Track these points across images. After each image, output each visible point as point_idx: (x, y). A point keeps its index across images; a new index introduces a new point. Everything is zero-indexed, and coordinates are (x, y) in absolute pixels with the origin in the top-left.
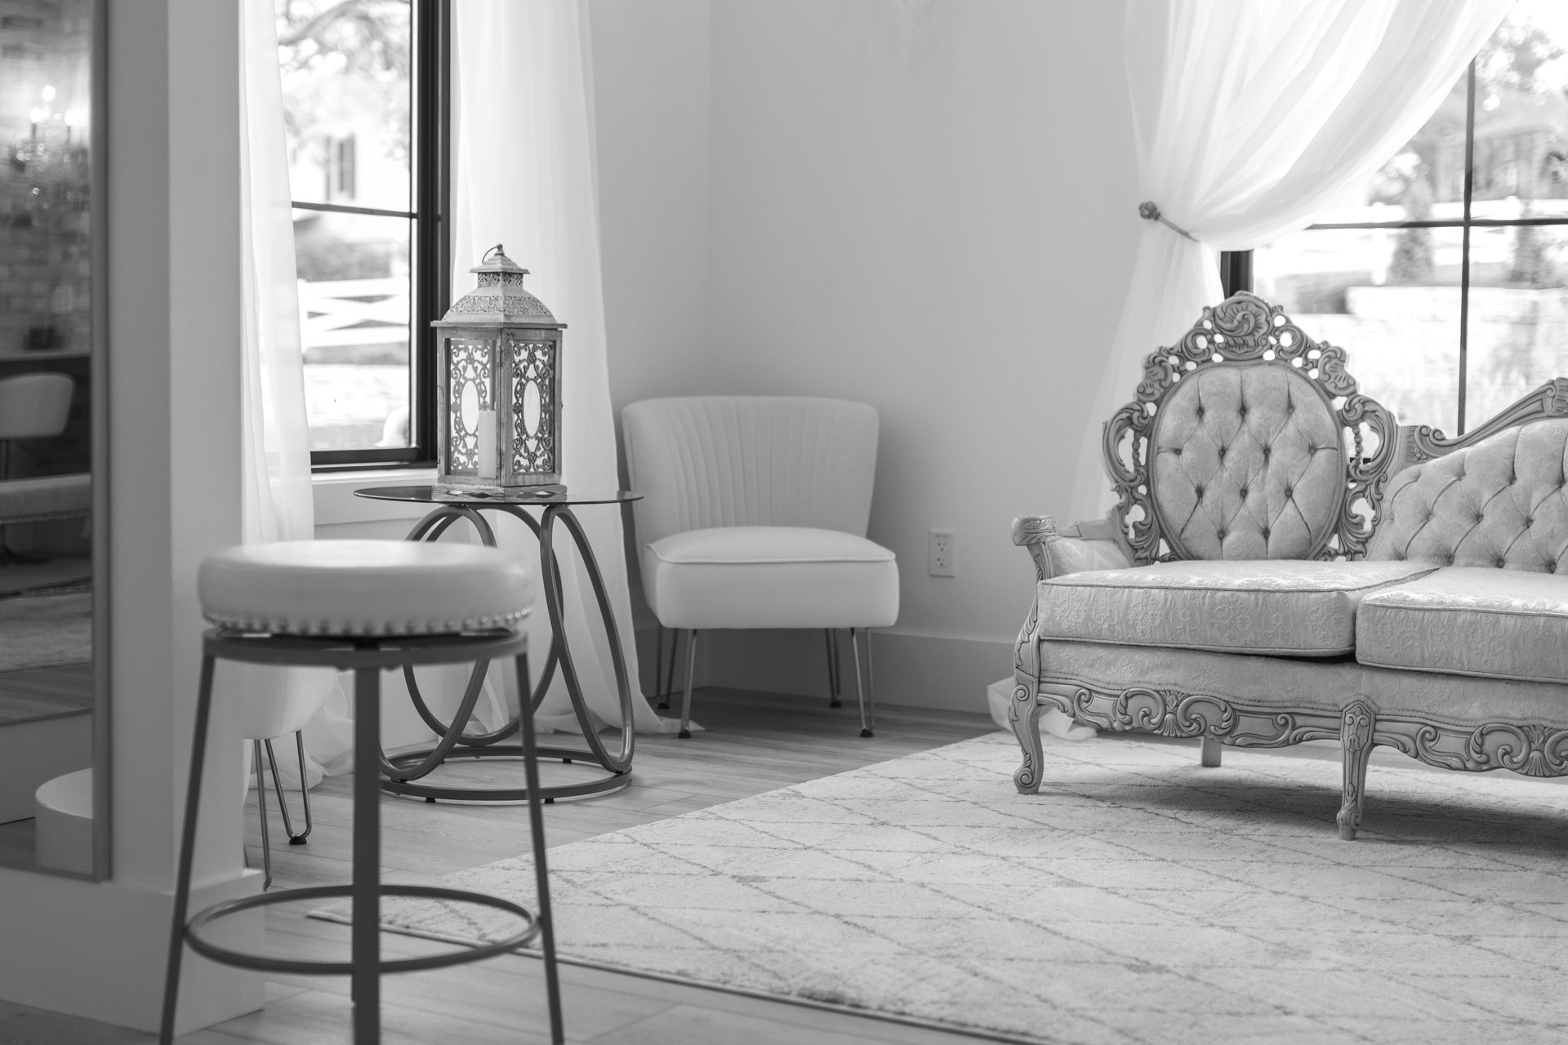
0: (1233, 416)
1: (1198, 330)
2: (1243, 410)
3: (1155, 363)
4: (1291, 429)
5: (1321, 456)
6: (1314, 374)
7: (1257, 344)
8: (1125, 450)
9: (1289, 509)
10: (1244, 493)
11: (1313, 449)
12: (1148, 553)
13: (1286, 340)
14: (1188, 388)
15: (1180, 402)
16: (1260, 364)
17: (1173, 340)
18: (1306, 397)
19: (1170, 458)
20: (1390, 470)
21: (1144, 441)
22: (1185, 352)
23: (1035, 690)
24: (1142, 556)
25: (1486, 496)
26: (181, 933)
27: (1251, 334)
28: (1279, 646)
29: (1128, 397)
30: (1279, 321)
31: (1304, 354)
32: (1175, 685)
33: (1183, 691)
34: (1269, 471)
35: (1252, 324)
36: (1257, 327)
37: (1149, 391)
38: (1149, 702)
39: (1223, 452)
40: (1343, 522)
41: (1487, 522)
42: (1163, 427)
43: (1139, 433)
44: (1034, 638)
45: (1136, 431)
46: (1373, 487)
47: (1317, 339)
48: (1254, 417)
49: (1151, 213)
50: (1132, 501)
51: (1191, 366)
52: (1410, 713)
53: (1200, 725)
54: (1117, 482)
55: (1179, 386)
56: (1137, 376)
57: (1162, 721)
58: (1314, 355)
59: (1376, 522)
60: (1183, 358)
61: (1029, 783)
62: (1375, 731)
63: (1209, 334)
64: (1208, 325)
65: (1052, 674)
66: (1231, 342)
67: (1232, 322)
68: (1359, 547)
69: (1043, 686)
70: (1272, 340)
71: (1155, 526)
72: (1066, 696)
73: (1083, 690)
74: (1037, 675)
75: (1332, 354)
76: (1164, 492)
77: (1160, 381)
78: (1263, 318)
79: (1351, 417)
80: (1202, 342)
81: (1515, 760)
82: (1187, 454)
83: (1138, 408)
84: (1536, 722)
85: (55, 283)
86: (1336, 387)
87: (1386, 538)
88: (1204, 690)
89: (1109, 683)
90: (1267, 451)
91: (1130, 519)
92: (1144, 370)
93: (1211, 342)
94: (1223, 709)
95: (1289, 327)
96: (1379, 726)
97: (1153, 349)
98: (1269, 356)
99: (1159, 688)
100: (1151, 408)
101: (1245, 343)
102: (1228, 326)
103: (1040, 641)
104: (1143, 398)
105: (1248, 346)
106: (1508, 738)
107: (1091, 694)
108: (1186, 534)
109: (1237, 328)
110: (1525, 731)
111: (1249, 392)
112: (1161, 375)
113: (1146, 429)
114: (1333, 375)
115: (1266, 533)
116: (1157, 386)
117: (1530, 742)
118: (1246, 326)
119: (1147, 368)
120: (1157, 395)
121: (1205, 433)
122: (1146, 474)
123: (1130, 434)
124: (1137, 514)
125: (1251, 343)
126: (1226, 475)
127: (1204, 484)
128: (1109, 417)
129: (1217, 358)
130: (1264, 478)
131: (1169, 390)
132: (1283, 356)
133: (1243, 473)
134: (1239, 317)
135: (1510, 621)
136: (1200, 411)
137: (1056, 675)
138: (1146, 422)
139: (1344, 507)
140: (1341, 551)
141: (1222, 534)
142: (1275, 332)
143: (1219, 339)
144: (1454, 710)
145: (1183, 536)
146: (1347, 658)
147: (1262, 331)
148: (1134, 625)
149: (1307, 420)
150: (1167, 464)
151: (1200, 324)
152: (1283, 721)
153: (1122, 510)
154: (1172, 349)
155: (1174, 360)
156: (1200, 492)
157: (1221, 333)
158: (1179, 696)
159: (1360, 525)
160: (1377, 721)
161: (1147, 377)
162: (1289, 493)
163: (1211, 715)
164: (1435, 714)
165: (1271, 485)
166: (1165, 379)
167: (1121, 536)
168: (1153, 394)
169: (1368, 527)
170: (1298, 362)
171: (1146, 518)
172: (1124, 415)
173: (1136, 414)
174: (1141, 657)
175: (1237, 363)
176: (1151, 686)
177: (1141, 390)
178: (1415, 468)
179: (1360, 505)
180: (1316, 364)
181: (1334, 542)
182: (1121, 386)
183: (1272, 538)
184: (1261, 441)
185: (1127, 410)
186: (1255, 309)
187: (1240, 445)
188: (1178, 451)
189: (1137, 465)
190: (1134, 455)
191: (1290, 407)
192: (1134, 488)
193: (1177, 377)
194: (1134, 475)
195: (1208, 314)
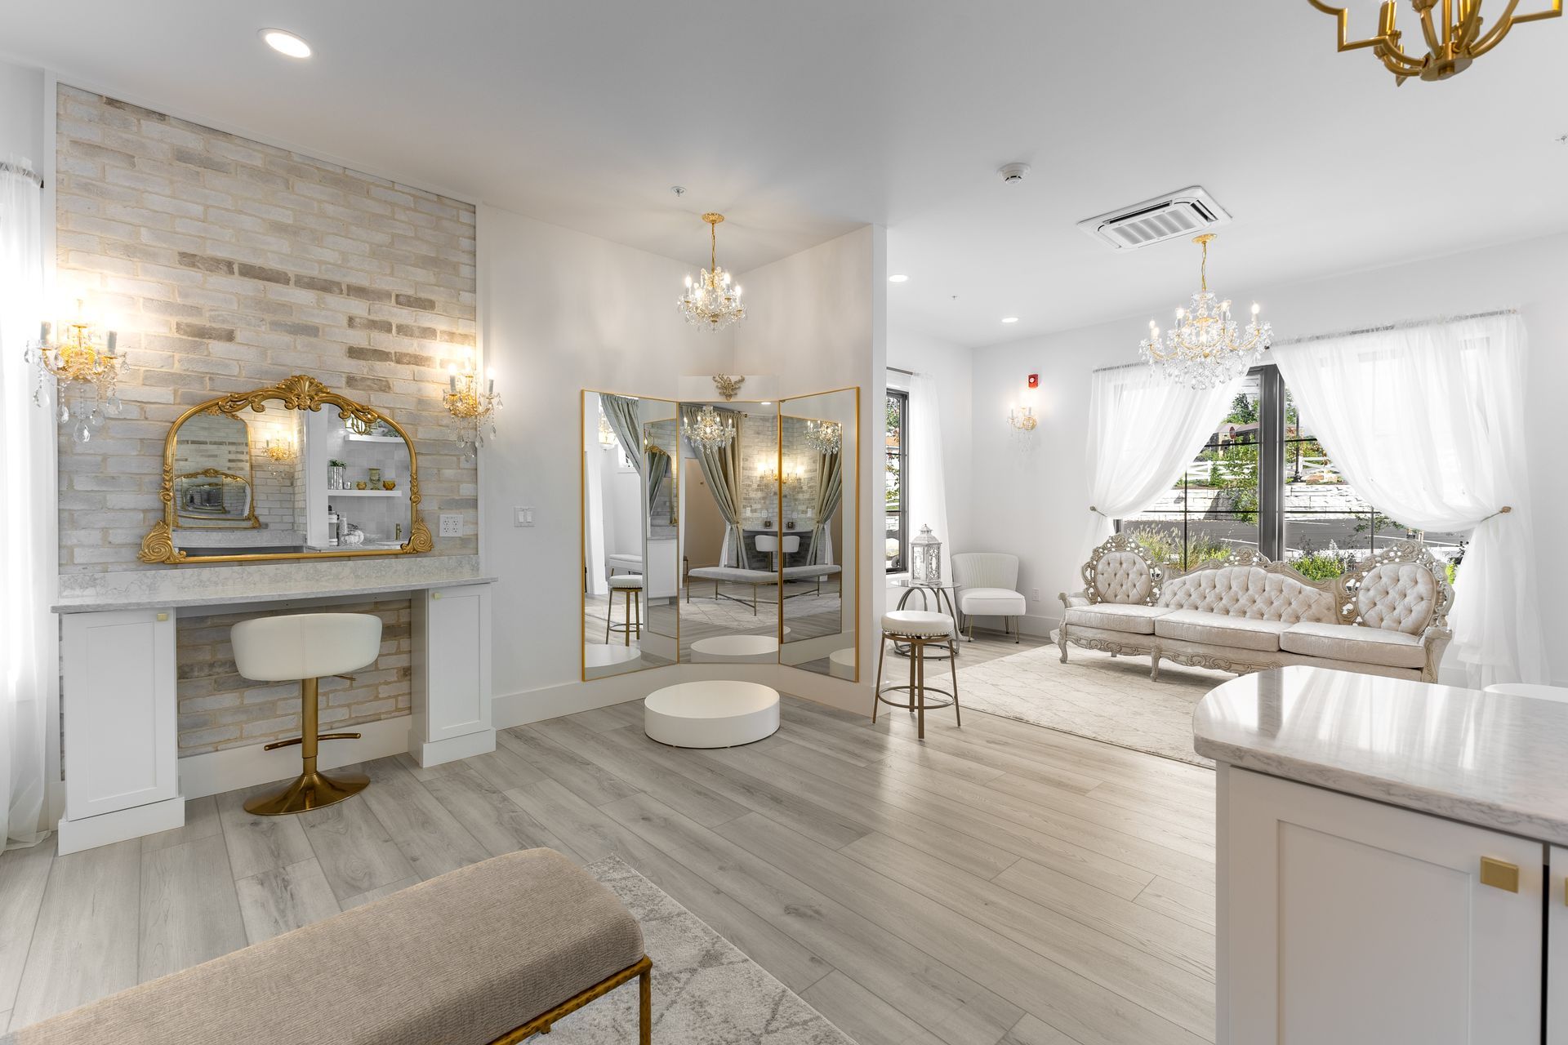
0: (1118, 565)
1: (1108, 542)
2: (1121, 564)
3: (1096, 551)
4: (1135, 569)
5: (1144, 576)
6: (1141, 554)
7: (1125, 546)
8: (1088, 574)
9: (1135, 590)
10: (1122, 585)
11: (1141, 575)
12: (1095, 600)
13: (1133, 545)
14: (1105, 558)
15: (1103, 561)
16: (1126, 551)
17: (1101, 545)
18: (1139, 560)
20: (1164, 581)
21: (1093, 571)
22: (1104, 548)
23: (1064, 636)
24: (1093, 602)
25: (1192, 590)
26: (878, 696)
27: (1123, 543)
28: (1133, 630)
29: (1089, 560)
30: (1131, 540)
31: (1138, 549)
32: (1103, 637)
34: (1129, 580)
35: (1123, 541)
36: (1125, 541)
38: (1096, 640)
39: (1115, 575)
40: (1151, 594)
41: (1193, 597)
42: (1098, 568)
43: (1092, 569)
44: (1064, 623)
46: (1159, 586)
48: (1124, 565)
49: (1093, 509)
50: (1090, 587)
51: (1106, 552)
52: (1171, 650)
53: (1110, 648)
54: (1086, 582)
55: (1102, 557)
56: (1091, 554)
57: (1100, 646)
58: (1141, 549)
59: (1160, 594)
60: (1104, 550)
61: (1064, 660)
62: (1161, 654)
63: (1111, 543)
64: (1110, 541)
66: (1117, 545)
68: (1155, 601)
69: (1067, 635)
70: (1129, 545)
71: (1097, 594)
72: (1074, 638)
73: (1078, 637)
74: (1065, 632)
76: (1099, 585)
77: (1097, 556)
78: (1126, 539)
79: (1152, 566)
80: (1109, 545)
82: (1105, 575)
84: (1208, 655)
85: (792, 512)
87: (1162, 601)
88: (1112, 639)
89: (1086, 635)
90: (1128, 575)
91: (1090, 592)
93: (1112, 545)
94: (1117, 644)
95: (1134, 542)
96: (1162, 652)
97: (1095, 547)
98: (1128, 549)
99: (1099, 637)
100: (1095, 563)
102: (1116, 541)
103: (1066, 624)
104: (1093, 560)
105: (1122, 547)
106: (1199, 658)
107: (1080, 638)
109: (1119, 542)
110: (1205, 657)
111: (1122, 559)
112: (1098, 554)
113: (1094, 568)
114: (1147, 555)
115: (1128, 596)
117: (1206, 660)
118: (1121, 541)
119: (1093, 552)
120: (1097, 559)
121: (1110, 570)
122: (1094, 580)
123: (1089, 569)
124: (1092, 590)
126: (1116, 581)
127: (1110, 583)
128: (1083, 565)
129: (1113, 549)
130: (1128, 582)
131: (1100, 558)
132: (1132, 550)
133: (1122, 580)
134: (1119, 539)
135: (1199, 627)
136: (1109, 564)
137: (1070, 632)
138: (1093, 566)
139: (1151, 590)
140: (1150, 601)
141: (1116, 596)
142: (1130, 543)
143: (1114, 544)
144: (1184, 650)
145: (1105, 597)
146: (1153, 634)
147: (1126, 543)
148: (1093, 622)
149: (1139, 567)
150: (1100, 577)
152: (1135, 649)
153: (1088, 589)
154: (1101, 547)
155: (1101, 550)
156: (1109, 585)
157: (1114, 542)
158: (1105, 640)
159: (1155, 595)
161: (1094, 554)
162: (1135, 586)
163: (1114, 646)
164: (1178, 650)
165: (1130, 584)
167: (1087, 597)
168: (1095, 559)
169: (1158, 596)
170: (1136, 551)
171: (1094, 592)
172: (1088, 565)
173: (1091, 564)
174: (1094, 630)
175: (1118, 551)
176: (1097, 637)
177: (1092, 558)
178: (1171, 581)
179: (1156, 590)
180: (1141, 552)
181: (1148, 599)
182: (1087, 557)
183: (1130, 597)
184: (1126, 572)
185: (1088, 563)
186: (1123, 537)
187: (1121, 573)
188: (1103, 574)
189: (1091, 577)
190: (1090, 575)
191: (1134, 563)
192: (1091, 584)
193: (1102, 554)
194: (1091, 580)
195: (1111, 538)
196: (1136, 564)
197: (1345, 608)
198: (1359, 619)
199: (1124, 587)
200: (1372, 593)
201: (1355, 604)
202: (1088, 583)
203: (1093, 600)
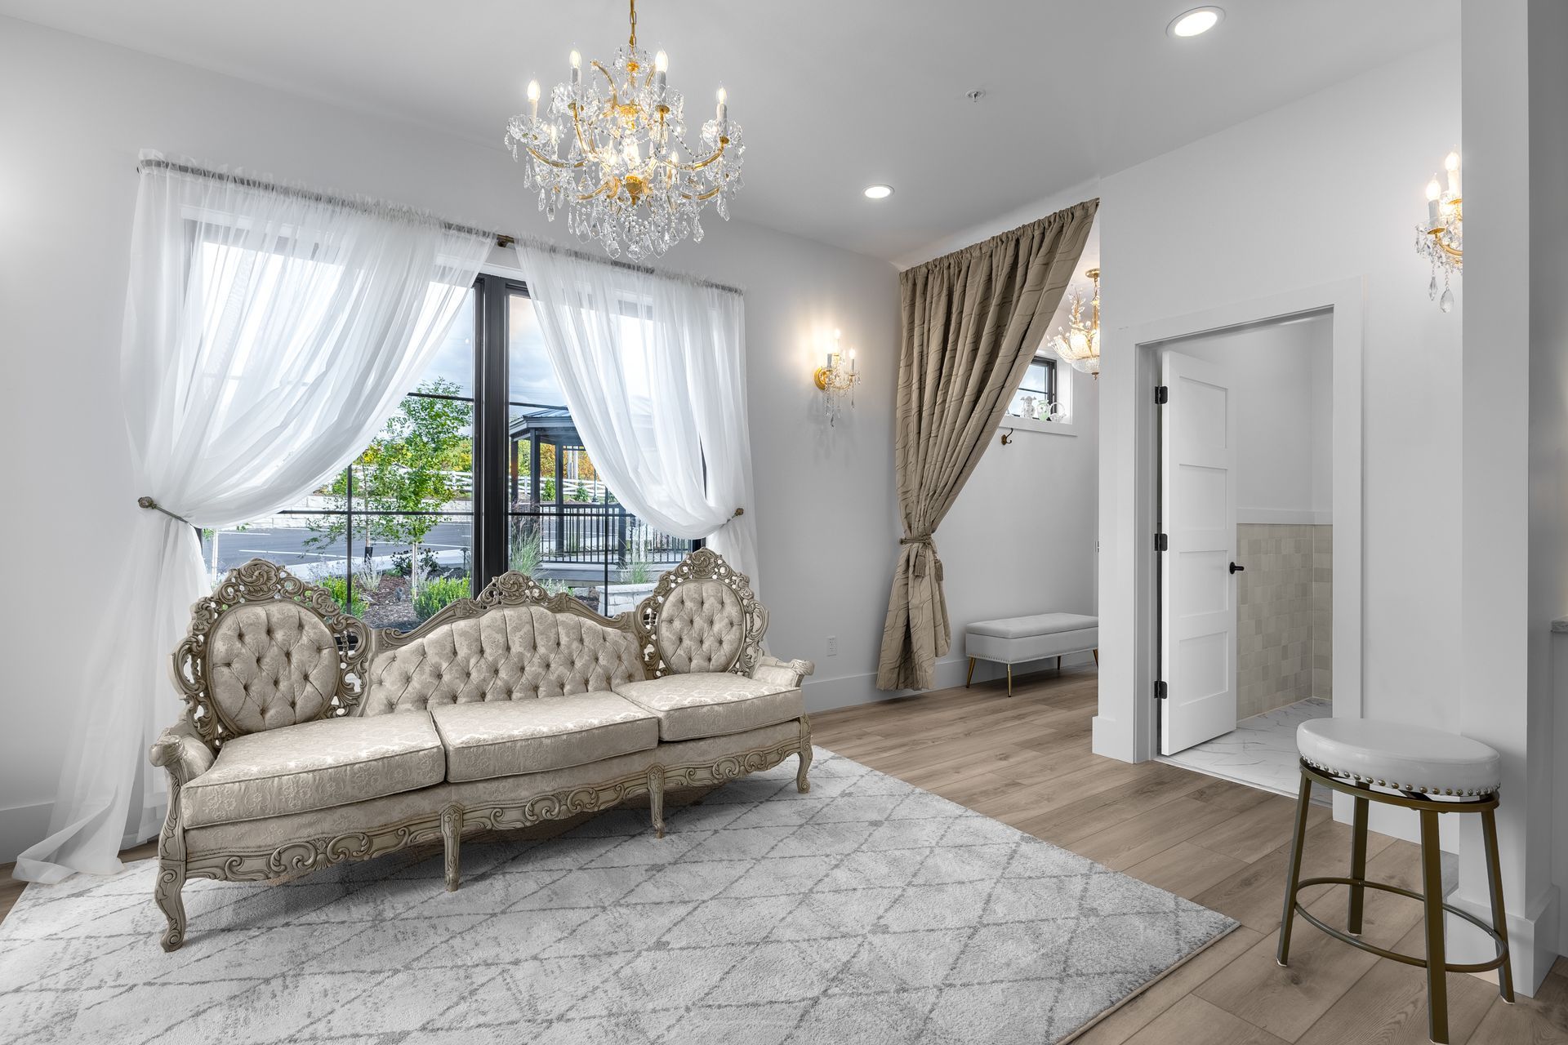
0: (264, 636)
1: (228, 584)
2: (269, 632)
3: (201, 609)
4: (305, 639)
5: (325, 652)
6: (309, 605)
7: (269, 590)
8: (187, 671)
9: (309, 688)
10: (276, 683)
11: (319, 650)
12: (212, 736)
13: (289, 586)
14: (226, 623)
15: (222, 632)
16: (273, 602)
17: (211, 593)
18: (309, 618)
19: (225, 670)
20: (370, 656)
21: (199, 661)
22: (221, 599)
23: (183, 870)
25: (441, 664)
27: (265, 584)
28: (400, 788)
29: (187, 635)
30: (283, 575)
31: (302, 593)
32: (322, 833)
33: (330, 836)
34: (292, 666)
35: (265, 578)
36: (269, 579)
37: (201, 627)
38: (301, 851)
39: (260, 660)
40: (342, 689)
41: (446, 678)
42: (215, 650)
43: (196, 657)
44: (178, 831)
45: (193, 656)
46: (359, 666)
47: (308, 583)
48: (279, 635)
49: (148, 504)
50: (197, 702)
51: (225, 607)
52: (485, 804)
53: (345, 854)
54: (186, 693)
55: (220, 621)
56: (190, 619)
57: (315, 861)
58: (308, 593)
59: (363, 686)
60: (219, 603)
61: (175, 941)
62: (463, 820)
63: (235, 586)
64: (235, 581)
65: (199, 854)
66: (252, 589)
67: (251, 578)
68: (354, 702)
69: (190, 866)
70: (279, 586)
71: (215, 719)
72: (216, 867)
73: (234, 858)
74: (183, 857)
75: (322, 592)
76: (223, 695)
77: (206, 620)
78: (272, 575)
79: (340, 628)
80: (230, 591)
81: (553, 813)
82: (236, 666)
83: (194, 640)
84: (560, 790)
86: (326, 611)
87: (376, 698)
88: (346, 830)
89: (260, 847)
90: (288, 655)
91: (196, 716)
92: (195, 615)
93: (237, 591)
94: (361, 838)
95: (289, 578)
96: (465, 817)
97: (199, 600)
99: (309, 839)
100: (203, 639)
101: (261, 590)
102: (249, 580)
103: (185, 831)
104: (197, 633)
105: (263, 592)
106: (548, 802)
107: (241, 859)
108: (240, 717)
109: (256, 581)
111: (274, 620)
112: (208, 616)
113: (201, 654)
114: (324, 605)
115: (293, 705)
116: (205, 623)
117: (560, 802)
118: (261, 579)
119: (196, 612)
120: (207, 629)
121: (246, 651)
122: (206, 683)
123: (190, 659)
124: (200, 712)
125: (266, 589)
126: (264, 674)
127: (250, 682)
128: (176, 651)
129: (242, 601)
130: (290, 672)
131: (215, 625)
132: (288, 596)
133: (276, 671)
134: (256, 573)
136: (241, 636)
137: (204, 854)
138: (199, 649)
139: (341, 680)
140: (342, 705)
141: (263, 712)
142: (280, 581)
144: (513, 795)
145: (237, 718)
146: (445, 782)
147: (272, 582)
148: (286, 801)
149: (315, 633)
150: (222, 675)
151: (228, 580)
152: (403, 832)
153: (192, 711)
154: (212, 598)
155: (213, 605)
156: (246, 688)
157: (245, 585)
158: (326, 841)
159: (352, 689)
160: (463, 814)
161: (198, 619)
162: (306, 677)
164: (499, 801)
165: (296, 676)
166: (210, 618)
167: (194, 730)
168: (203, 629)
169: (357, 689)
170: (297, 599)
171: (205, 713)
172: (186, 647)
173: (194, 646)
175: (258, 602)
176: (302, 840)
177: (196, 629)
178: (390, 653)
179: (350, 678)
181: (335, 701)
182: (183, 627)
183: (298, 707)
184: (285, 649)
185: (187, 642)
186: (266, 568)
187: (272, 654)
188: (228, 665)
189: (197, 679)
190: (195, 672)
191: (301, 626)
192: (198, 695)
193: (216, 615)
194: (197, 686)
195: (235, 573)
196: (306, 628)
197: (646, 651)
198: (662, 665)
199: (283, 685)
200: (677, 624)
201: (656, 644)
202: (192, 697)
203: (208, 738)
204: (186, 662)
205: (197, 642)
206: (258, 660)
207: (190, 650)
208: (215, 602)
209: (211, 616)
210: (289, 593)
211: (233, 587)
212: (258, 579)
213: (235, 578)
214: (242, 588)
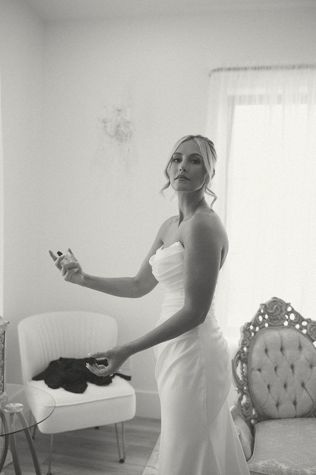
0: (279, 352)
1: (259, 313)
2: (282, 349)
3: (246, 330)
4: (302, 357)
6: (304, 331)
7: (282, 319)
8: (239, 371)
9: (305, 393)
10: (285, 386)
11: (311, 366)
12: (250, 417)
13: (292, 317)
14: (259, 340)
15: (258, 347)
16: (283, 327)
18: (305, 342)
19: (258, 372)
21: (244, 365)
22: (256, 323)
27: (279, 315)
30: (289, 309)
31: (300, 323)
34: (295, 376)
35: (280, 310)
36: (282, 311)
37: (245, 343)
42: (253, 359)
45: (242, 362)
47: (305, 317)
50: (243, 393)
51: (257, 329)
54: (238, 387)
55: (255, 339)
58: (304, 323)
60: (255, 326)
63: (263, 315)
64: (262, 311)
66: (272, 318)
67: (272, 310)
70: (287, 317)
75: (313, 324)
76: (255, 389)
77: (248, 338)
78: (284, 308)
80: (261, 318)
82: (264, 371)
86: (315, 337)
90: (293, 367)
91: (242, 402)
92: (243, 334)
93: (264, 318)
95: (293, 311)
97: (245, 324)
98: (286, 323)
100: (246, 350)
101: (277, 319)
102: (271, 311)
104: (244, 346)
105: (278, 320)
108: (265, 407)
109: (274, 313)
111: (285, 342)
112: (249, 336)
113: (246, 360)
114: (314, 333)
115: (295, 403)
118: (277, 311)
119: (243, 332)
121: (269, 362)
122: (247, 381)
123: (240, 363)
124: (244, 400)
125: (280, 319)
126: (279, 379)
127: (271, 383)
128: (234, 357)
129: (266, 325)
130: (294, 379)
132: (292, 324)
133: (286, 377)
134: (275, 307)
136: (267, 351)
138: (245, 357)
141: (278, 406)
142: (288, 313)
147: (283, 314)
150: (256, 376)
151: (260, 311)
153: (240, 399)
154: (251, 323)
155: (252, 327)
157: (268, 315)
161: (245, 337)
162: (303, 385)
165: (298, 384)
167: (241, 412)
168: (247, 344)
170: (298, 326)
172: (238, 355)
173: (242, 354)
175: (274, 327)
177: (243, 343)
180: (306, 327)
183: (298, 406)
184: (291, 363)
185: (239, 353)
186: (281, 304)
187: (284, 366)
188: (259, 370)
189: (244, 377)
190: (243, 373)
191: (300, 348)
192: (243, 388)
193: (253, 334)
194: (242, 383)
195: (263, 307)
196: (304, 349)
199: (290, 389)
202: (241, 390)
203: (248, 419)
204: (238, 365)
205: (243, 352)
206: (276, 369)
207: (240, 358)
208: (253, 326)
209: (251, 334)
210: (294, 323)
211: (262, 316)
212: (275, 311)
213: (263, 309)
214: (266, 317)
